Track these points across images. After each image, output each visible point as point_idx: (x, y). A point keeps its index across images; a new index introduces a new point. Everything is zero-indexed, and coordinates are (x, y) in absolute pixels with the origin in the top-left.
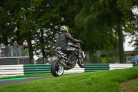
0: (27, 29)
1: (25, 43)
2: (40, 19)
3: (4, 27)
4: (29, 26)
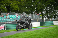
1: (40, 13)
2: (45, 3)
3: (31, 7)
4: (41, 6)
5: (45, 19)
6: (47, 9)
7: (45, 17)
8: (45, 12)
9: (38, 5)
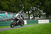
0: (27, 7)
1: (27, 12)
4: (28, 6)
5: (31, 18)
6: (33, 9)
7: (31, 16)
8: (31, 12)
9: (25, 5)
